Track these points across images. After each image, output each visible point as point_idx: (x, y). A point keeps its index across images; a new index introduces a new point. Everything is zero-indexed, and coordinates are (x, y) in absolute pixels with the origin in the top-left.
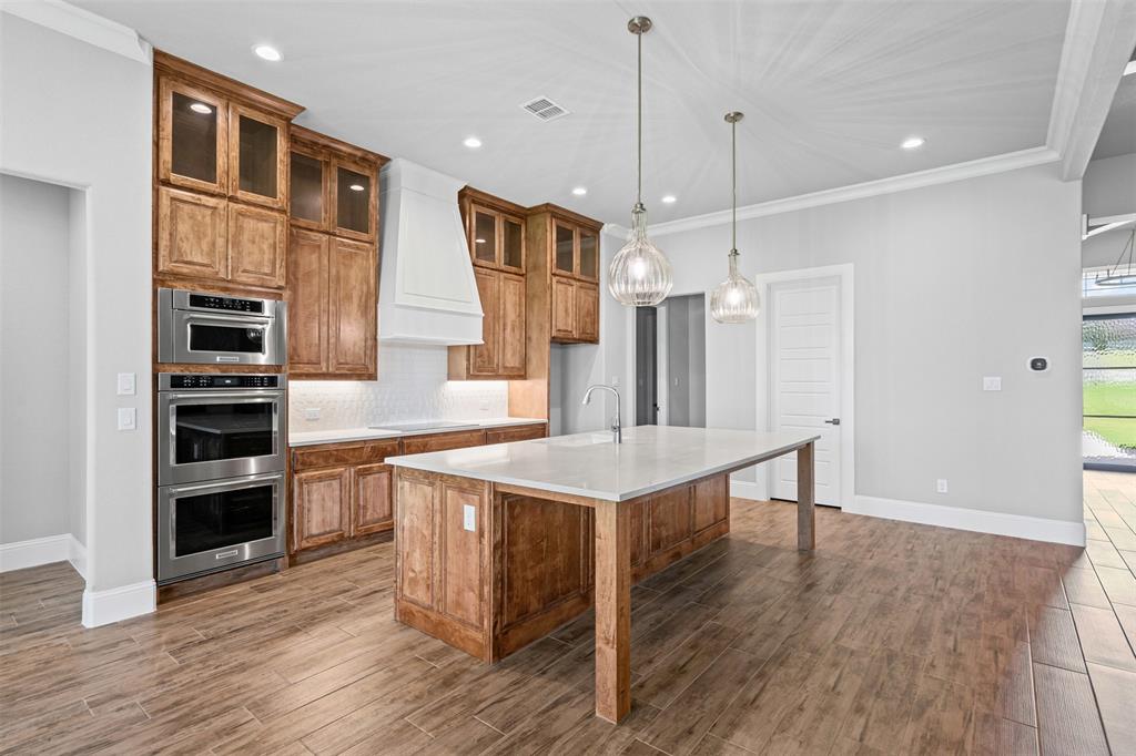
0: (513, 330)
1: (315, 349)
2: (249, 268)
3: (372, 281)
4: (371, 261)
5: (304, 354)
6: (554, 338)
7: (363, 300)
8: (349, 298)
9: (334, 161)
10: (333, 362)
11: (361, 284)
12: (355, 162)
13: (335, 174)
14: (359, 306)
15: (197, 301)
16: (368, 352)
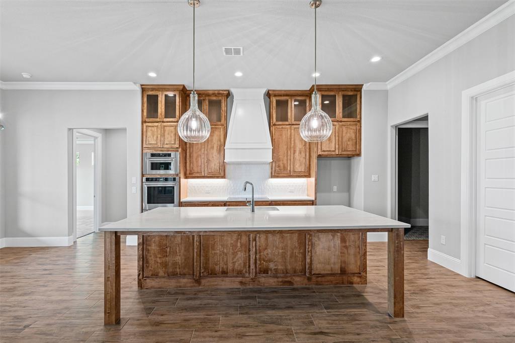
0: (300, 153)
1: (199, 168)
2: (168, 143)
3: (222, 140)
4: (222, 132)
5: (196, 169)
6: (320, 155)
7: (218, 148)
8: (213, 148)
9: (207, 98)
10: (206, 172)
11: (218, 142)
12: (216, 96)
13: (207, 102)
14: (217, 150)
15: (153, 155)
16: (221, 168)
